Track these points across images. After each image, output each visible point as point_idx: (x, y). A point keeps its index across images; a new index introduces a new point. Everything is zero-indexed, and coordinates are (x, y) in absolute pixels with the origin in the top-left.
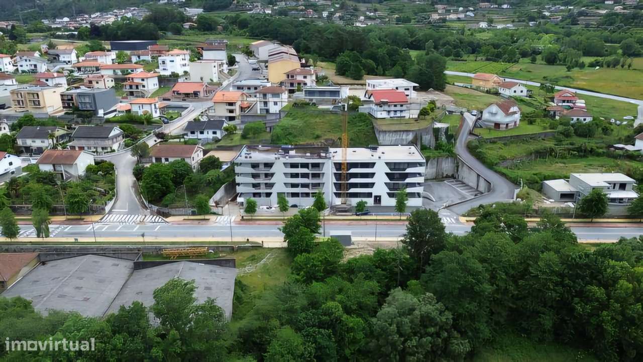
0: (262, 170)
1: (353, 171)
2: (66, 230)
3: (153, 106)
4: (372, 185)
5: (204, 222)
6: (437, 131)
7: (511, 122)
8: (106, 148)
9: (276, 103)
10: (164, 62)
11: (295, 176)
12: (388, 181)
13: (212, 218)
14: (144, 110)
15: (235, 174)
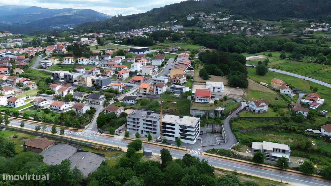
0: (136, 121)
1: (167, 126)
2: (71, 133)
3: (119, 87)
4: (174, 133)
5: (111, 137)
6: (216, 112)
7: (262, 110)
8: (98, 102)
9: (160, 91)
10: (133, 66)
11: (147, 124)
12: (180, 132)
13: (115, 136)
14: (116, 88)
15: (127, 121)
